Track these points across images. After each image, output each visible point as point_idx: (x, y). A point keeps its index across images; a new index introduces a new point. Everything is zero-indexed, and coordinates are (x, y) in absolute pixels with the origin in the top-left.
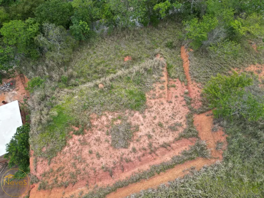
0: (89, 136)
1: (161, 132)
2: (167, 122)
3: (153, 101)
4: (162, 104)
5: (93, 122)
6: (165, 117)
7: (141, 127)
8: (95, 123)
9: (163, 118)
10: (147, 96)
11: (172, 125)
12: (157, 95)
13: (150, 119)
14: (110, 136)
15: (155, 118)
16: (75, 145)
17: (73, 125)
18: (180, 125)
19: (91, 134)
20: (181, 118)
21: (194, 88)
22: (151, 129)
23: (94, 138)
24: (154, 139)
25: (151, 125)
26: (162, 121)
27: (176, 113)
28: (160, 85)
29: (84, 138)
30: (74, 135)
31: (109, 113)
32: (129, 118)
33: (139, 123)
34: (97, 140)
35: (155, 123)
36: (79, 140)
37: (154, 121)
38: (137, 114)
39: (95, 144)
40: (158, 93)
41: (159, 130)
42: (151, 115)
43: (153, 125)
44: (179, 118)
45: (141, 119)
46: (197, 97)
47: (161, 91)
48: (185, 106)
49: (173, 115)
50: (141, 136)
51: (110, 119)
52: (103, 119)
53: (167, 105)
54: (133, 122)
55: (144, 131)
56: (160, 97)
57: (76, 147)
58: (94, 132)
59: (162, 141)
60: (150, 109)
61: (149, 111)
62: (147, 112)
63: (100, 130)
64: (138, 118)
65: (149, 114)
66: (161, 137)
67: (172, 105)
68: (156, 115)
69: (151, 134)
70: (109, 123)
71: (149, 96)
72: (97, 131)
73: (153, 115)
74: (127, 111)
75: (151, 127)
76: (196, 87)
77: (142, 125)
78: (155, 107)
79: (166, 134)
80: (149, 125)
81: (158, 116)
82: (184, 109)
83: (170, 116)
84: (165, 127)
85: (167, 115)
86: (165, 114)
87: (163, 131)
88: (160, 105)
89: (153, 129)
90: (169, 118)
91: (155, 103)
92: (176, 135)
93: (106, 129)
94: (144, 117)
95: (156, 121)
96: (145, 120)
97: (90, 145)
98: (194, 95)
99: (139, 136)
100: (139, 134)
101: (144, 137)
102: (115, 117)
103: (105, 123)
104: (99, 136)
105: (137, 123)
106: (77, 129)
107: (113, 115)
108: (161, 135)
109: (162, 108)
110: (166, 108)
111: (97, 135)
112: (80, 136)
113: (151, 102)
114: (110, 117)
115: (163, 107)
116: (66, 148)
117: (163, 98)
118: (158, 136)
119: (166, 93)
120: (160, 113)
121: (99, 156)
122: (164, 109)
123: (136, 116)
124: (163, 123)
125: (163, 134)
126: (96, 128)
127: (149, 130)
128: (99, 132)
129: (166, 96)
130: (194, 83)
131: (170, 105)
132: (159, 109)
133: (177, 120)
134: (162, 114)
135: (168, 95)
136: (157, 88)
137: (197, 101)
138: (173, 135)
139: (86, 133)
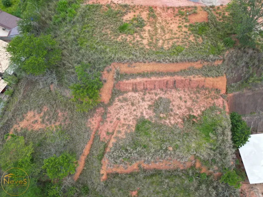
0: (186, 112)
1: (134, 100)
2: (127, 105)
3: (131, 123)
4: (124, 119)
5: (181, 122)
6: (127, 108)
7: (147, 107)
8: (180, 120)
9: (129, 109)
10: (134, 129)
11: (125, 102)
12: (125, 127)
13: (138, 111)
14: (170, 107)
15: (135, 110)
16: (196, 110)
17: (197, 124)
18: (119, 100)
19: (184, 113)
20: (116, 105)
21: (94, 124)
22: (140, 103)
23: (182, 110)
24: (141, 97)
25: (139, 106)
26: (131, 106)
27: (118, 109)
28: (120, 135)
29: (190, 112)
30: (197, 116)
31: (168, 125)
32: (153, 116)
33: (147, 110)
34: (180, 108)
35: (136, 106)
36: (193, 112)
37: (136, 108)
38: (147, 117)
39: (182, 106)
40: (124, 129)
41: (135, 102)
42: (137, 113)
43: (137, 106)
44: (118, 105)
45: (144, 112)
46: (97, 116)
47: (121, 129)
48: (109, 113)
49: (120, 109)
50: (149, 101)
51: (168, 120)
52: (173, 121)
53: (122, 117)
54: (151, 112)
55: (146, 104)
56: (124, 125)
57: (195, 108)
58: (181, 114)
59: (136, 95)
60: (136, 117)
61: (137, 116)
62: (139, 116)
63: (177, 114)
64: (147, 114)
65: (137, 115)
66: (135, 97)
67: (117, 116)
68: (133, 112)
69: (141, 101)
70: (169, 117)
71: (132, 128)
72: (180, 114)
73: (135, 113)
74: (153, 122)
75: (140, 105)
76: (92, 124)
77: (145, 108)
78: (131, 118)
79: (131, 97)
80: (141, 107)
81: (132, 111)
82: (110, 110)
83: (124, 108)
84: (130, 102)
85: (125, 110)
86: (126, 111)
87: (133, 100)
88: (127, 119)
89: (139, 103)
90: (125, 107)
91: (129, 121)
92: (125, 95)
93: (172, 114)
94: (142, 113)
95: (134, 108)
96: (142, 111)
97: (186, 106)
98: (98, 118)
99: (150, 102)
100: (150, 103)
101: (147, 100)
102: (163, 120)
103: (172, 118)
104: (178, 110)
105: (149, 111)
106: (194, 120)
107: (165, 122)
108: (135, 98)
109: (127, 116)
110: (123, 115)
111: (180, 111)
112: (192, 114)
113: (132, 123)
114: (167, 121)
115: (125, 116)
116: (203, 109)
117: (122, 123)
118: (138, 98)
119: (118, 127)
120: (129, 112)
121: (180, 98)
122: (125, 115)
123: (148, 116)
124: (130, 105)
125: (133, 98)
126: (179, 117)
127: (142, 103)
128: (178, 113)
129: (119, 124)
130: (92, 128)
131: (119, 116)
132: (129, 116)
133: (120, 104)
134: (128, 112)
135: (117, 125)
136: (123, 134)
137: (99, 113)
138: (127, 96)
139: (188, 115)
